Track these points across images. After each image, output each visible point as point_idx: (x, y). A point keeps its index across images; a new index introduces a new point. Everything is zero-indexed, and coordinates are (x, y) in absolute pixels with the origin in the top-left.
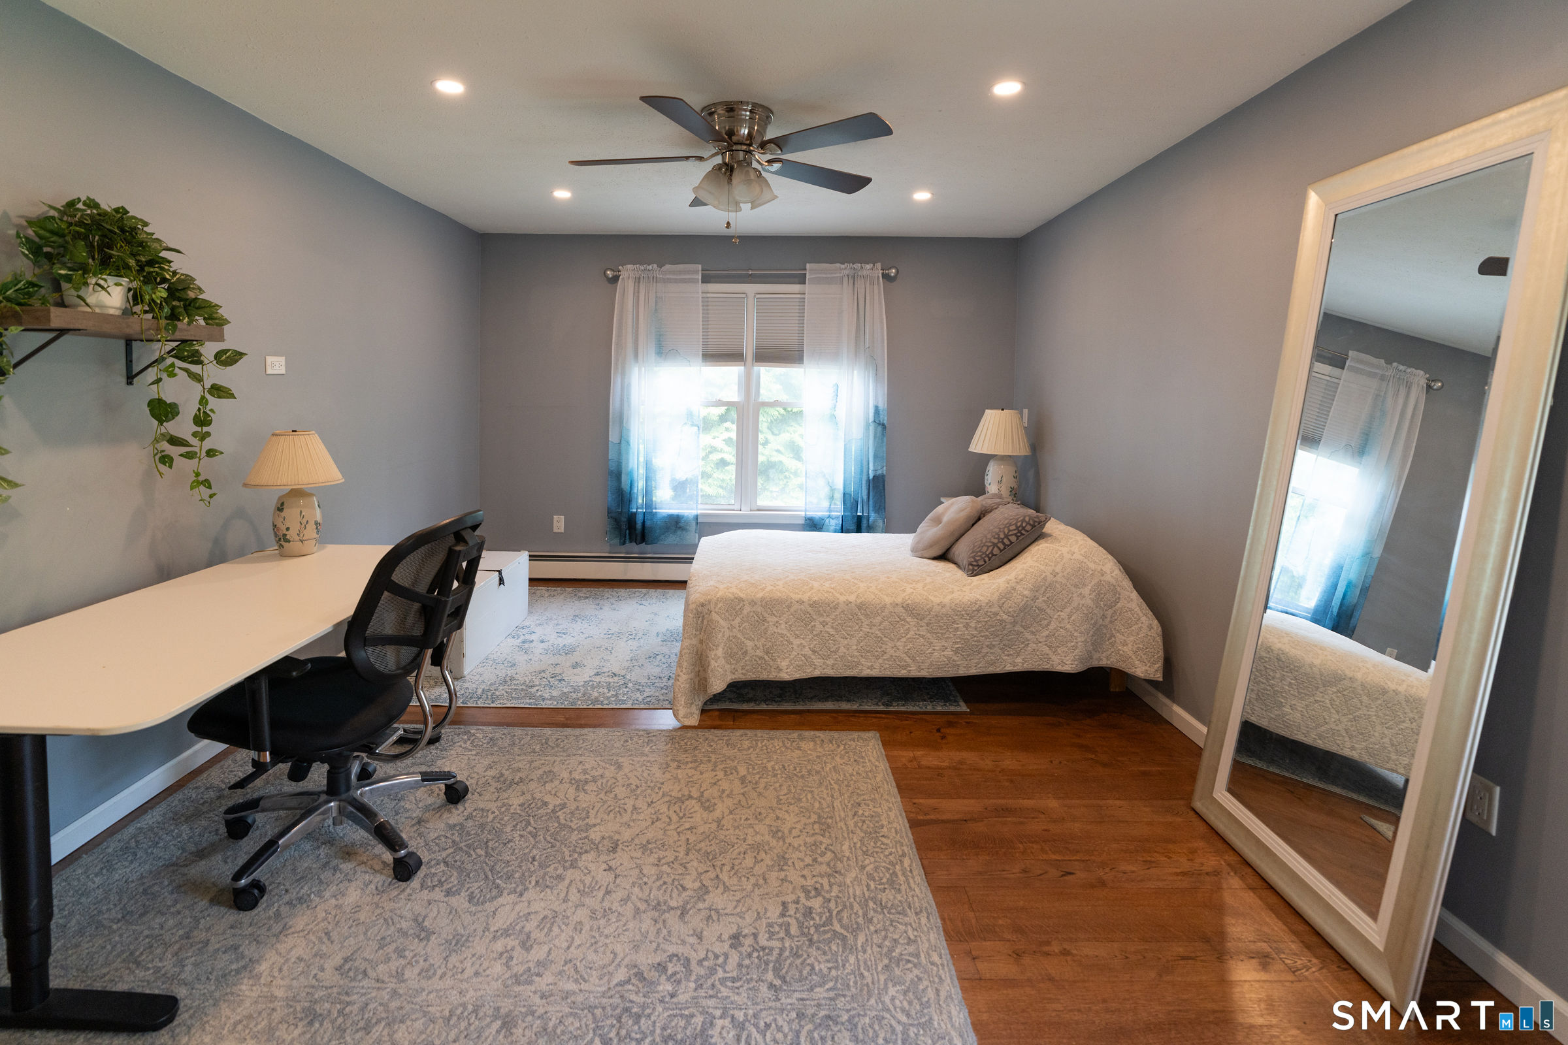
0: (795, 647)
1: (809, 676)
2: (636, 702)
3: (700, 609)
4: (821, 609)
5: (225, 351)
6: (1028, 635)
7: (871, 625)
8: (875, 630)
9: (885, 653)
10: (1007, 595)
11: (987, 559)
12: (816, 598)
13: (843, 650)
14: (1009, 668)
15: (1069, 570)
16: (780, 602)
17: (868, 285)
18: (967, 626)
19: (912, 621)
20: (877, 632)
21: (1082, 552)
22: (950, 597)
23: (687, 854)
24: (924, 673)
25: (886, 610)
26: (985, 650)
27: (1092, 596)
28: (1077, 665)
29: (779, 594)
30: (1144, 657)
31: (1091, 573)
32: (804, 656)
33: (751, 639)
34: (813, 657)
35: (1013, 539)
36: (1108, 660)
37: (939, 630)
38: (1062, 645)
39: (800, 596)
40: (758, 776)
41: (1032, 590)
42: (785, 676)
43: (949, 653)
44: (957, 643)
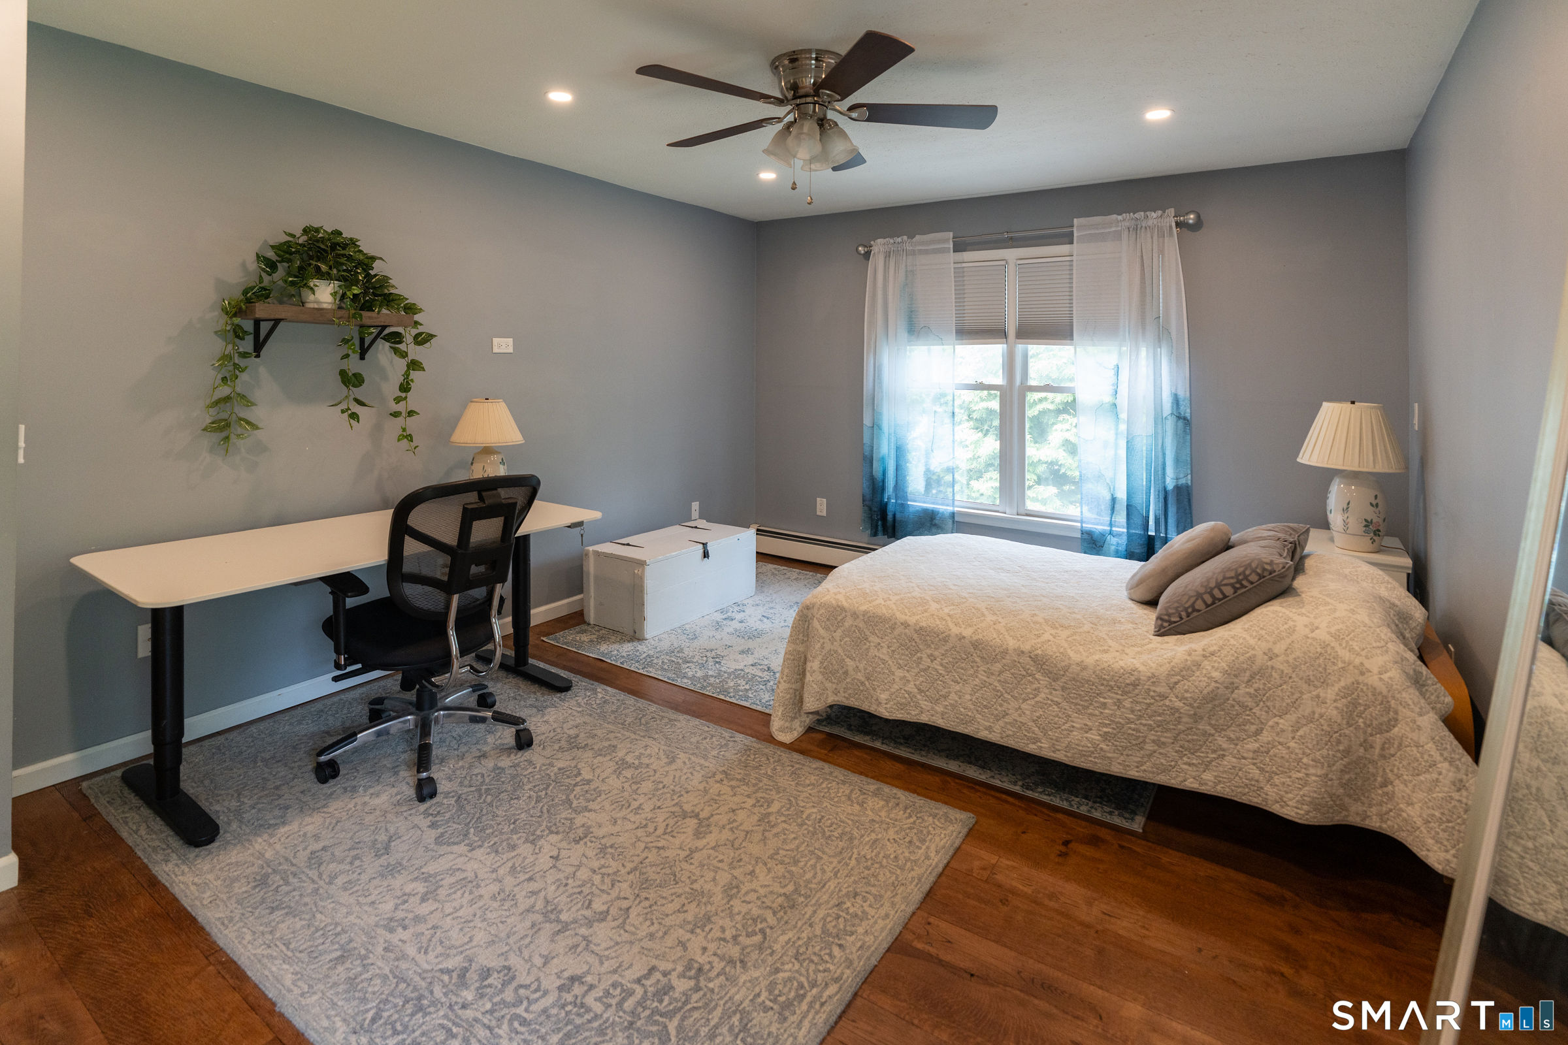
0: (897, 680)
1: (914, 719)
2: (758, 702)
3: (805, 611)
4: (928, 638)
5: (420, 334)
6: (1221, 741)
7: (990, 673)
8: (992, 679)
9: (1007, 714)
10: (1185, 671)
11: (1184, 614)
12: (924, 624)
13: (953, 696)
14: (1191, 784)
15: (1298, 653)
16: (883, 620)
17: (1155, 237)
18: (1119, 704)
19: (1044, 681)
20: (996, 684)
21: (1333, 630)
22: (1096, 657)
23: (628, 873)
24: (1060, 756)
25: (1008, 657)
26: (1149, 747)
27: (1339, 705)
28: (1308, 812)
29: (884, 611)
30: (1442, 835)
31: (1340, 665)
32: (909, 693)
33: (853, 659)
34: (919, 697)
35: (1228, 591)
36: (1382, 820)
37: (1078, 701)
38: (1283, 773)
39: (907, 618)
40: (783, 819)
41: (1225, 672)
42: (885, 712)
43: (1094, 736)
44: (1106, 725)
